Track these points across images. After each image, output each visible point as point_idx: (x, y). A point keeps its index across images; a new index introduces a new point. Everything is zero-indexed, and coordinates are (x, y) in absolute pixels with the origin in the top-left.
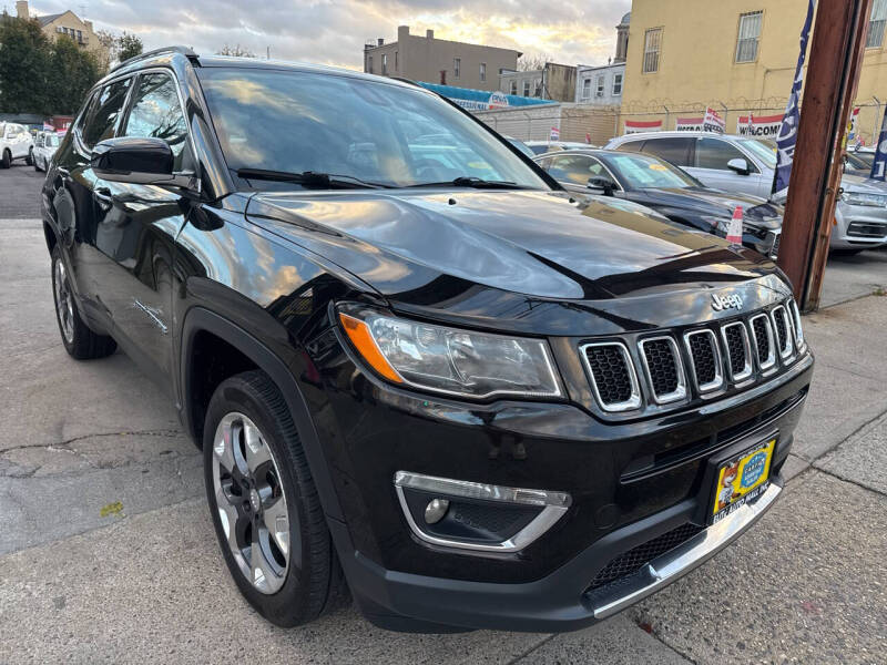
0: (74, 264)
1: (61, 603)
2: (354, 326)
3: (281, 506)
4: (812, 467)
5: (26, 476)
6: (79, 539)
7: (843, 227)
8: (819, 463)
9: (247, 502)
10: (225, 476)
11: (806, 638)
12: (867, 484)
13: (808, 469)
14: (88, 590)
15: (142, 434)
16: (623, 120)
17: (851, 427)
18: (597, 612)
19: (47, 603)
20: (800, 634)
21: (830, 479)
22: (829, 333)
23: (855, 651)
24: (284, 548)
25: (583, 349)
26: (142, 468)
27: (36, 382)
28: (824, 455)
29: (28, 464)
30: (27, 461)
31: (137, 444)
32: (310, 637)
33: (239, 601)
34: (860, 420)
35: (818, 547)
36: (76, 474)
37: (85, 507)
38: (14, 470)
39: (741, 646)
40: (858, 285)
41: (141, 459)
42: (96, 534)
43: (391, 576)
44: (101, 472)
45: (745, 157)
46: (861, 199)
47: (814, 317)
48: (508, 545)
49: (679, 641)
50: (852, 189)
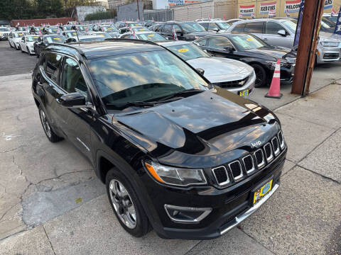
0: (48, 113)
1: (72, 233)
2: (150, 167)
3: (132, 207)
4: (297, 165)
5: (50, 190)
6: (72, 212)
7: (321, 56)
8: (299, 164)
9: (122, 203)
10: (113, 194)
11: (286, 228)
12: (314, 170)
13: (295, 166)
14: (79, 229)
15: (81, 172)
16: (239, 5)
17: (312, 147)
18: (222, 233)
19: (68, 234)
20: (284, 226)
21: (302, 169)
22: (311, 105)
23: (300, 231)
24: (135, 218)
25: (213, 170)
26: (84, 185)
27: (42, 153)
28: (301, 160)
29: (49, 186)
30: (49, 185)
31: (81, 175)
32: (144, 239)
33: (122, 228)
34: (315, 144)
35: (294, 196)
36: (64, 188)
37: (70, 200)
38: (45, 189)
39: (266, 232)
40: (326, 79)
41: (83, 181)
42: (76, 210)
43: (165, 229)
44: (72, 187)
45: (284, 29)
46: (329, 44)
47: (307, 98)
48: (195, 220)
49: (248, 231)
50: (326, 40)
